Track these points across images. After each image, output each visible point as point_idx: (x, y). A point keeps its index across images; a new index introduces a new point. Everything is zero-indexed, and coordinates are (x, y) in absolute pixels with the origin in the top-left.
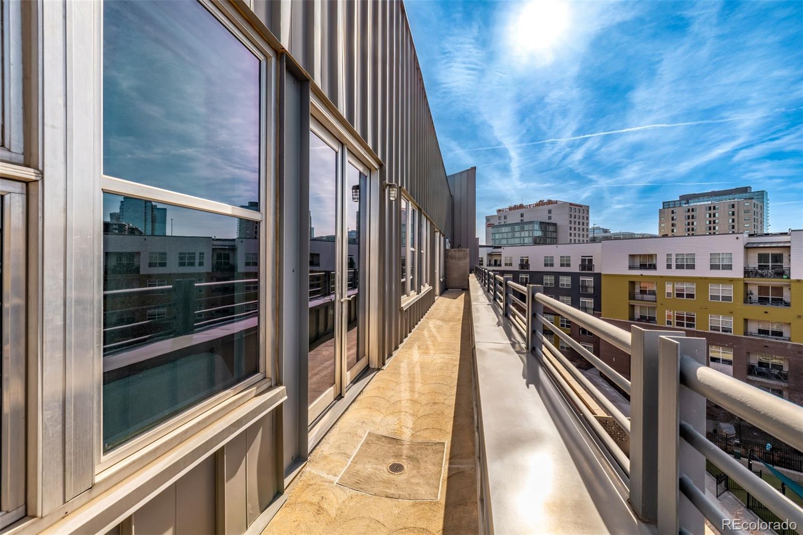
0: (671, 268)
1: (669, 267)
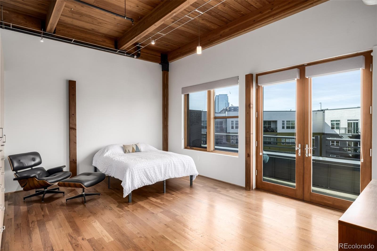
0: (284, 129)
1: (283, 128)
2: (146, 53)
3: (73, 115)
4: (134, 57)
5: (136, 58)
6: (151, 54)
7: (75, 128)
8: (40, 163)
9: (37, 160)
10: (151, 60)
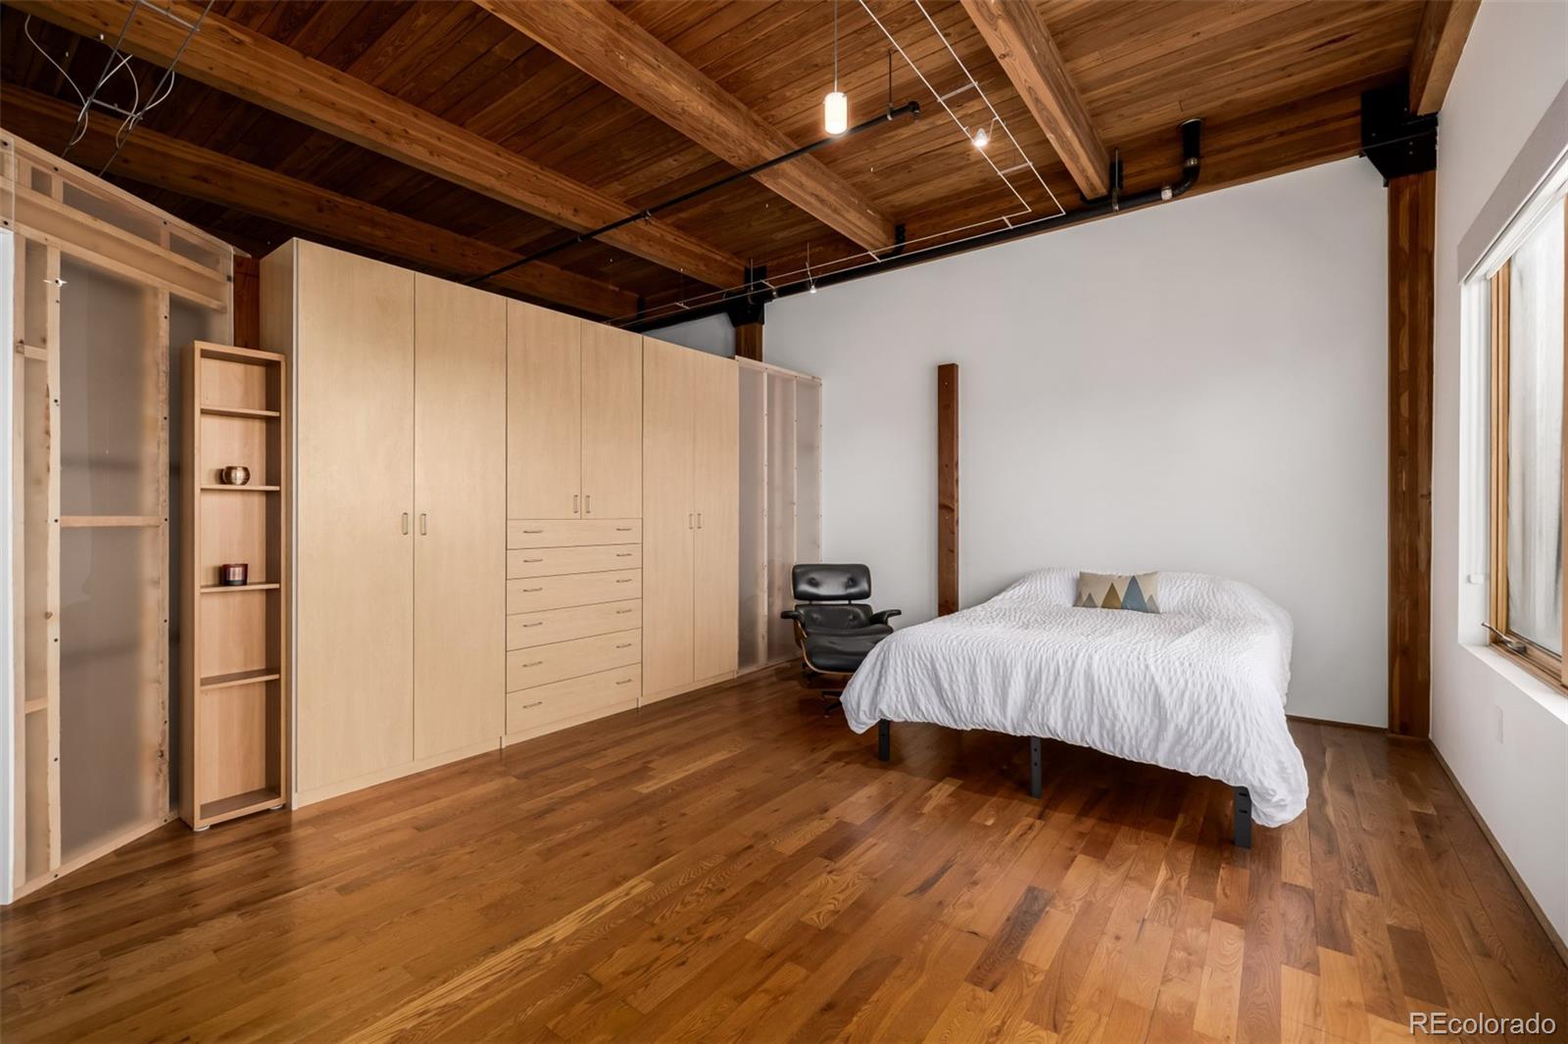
2: (1250, 143)
3: (947, 466)
4: (1159, 200)
5: (1175, 196)
6: (1282, 134)
7: (950, 505)
8: (866, 595)
9: (864, 586)
10: (1281, 165)
